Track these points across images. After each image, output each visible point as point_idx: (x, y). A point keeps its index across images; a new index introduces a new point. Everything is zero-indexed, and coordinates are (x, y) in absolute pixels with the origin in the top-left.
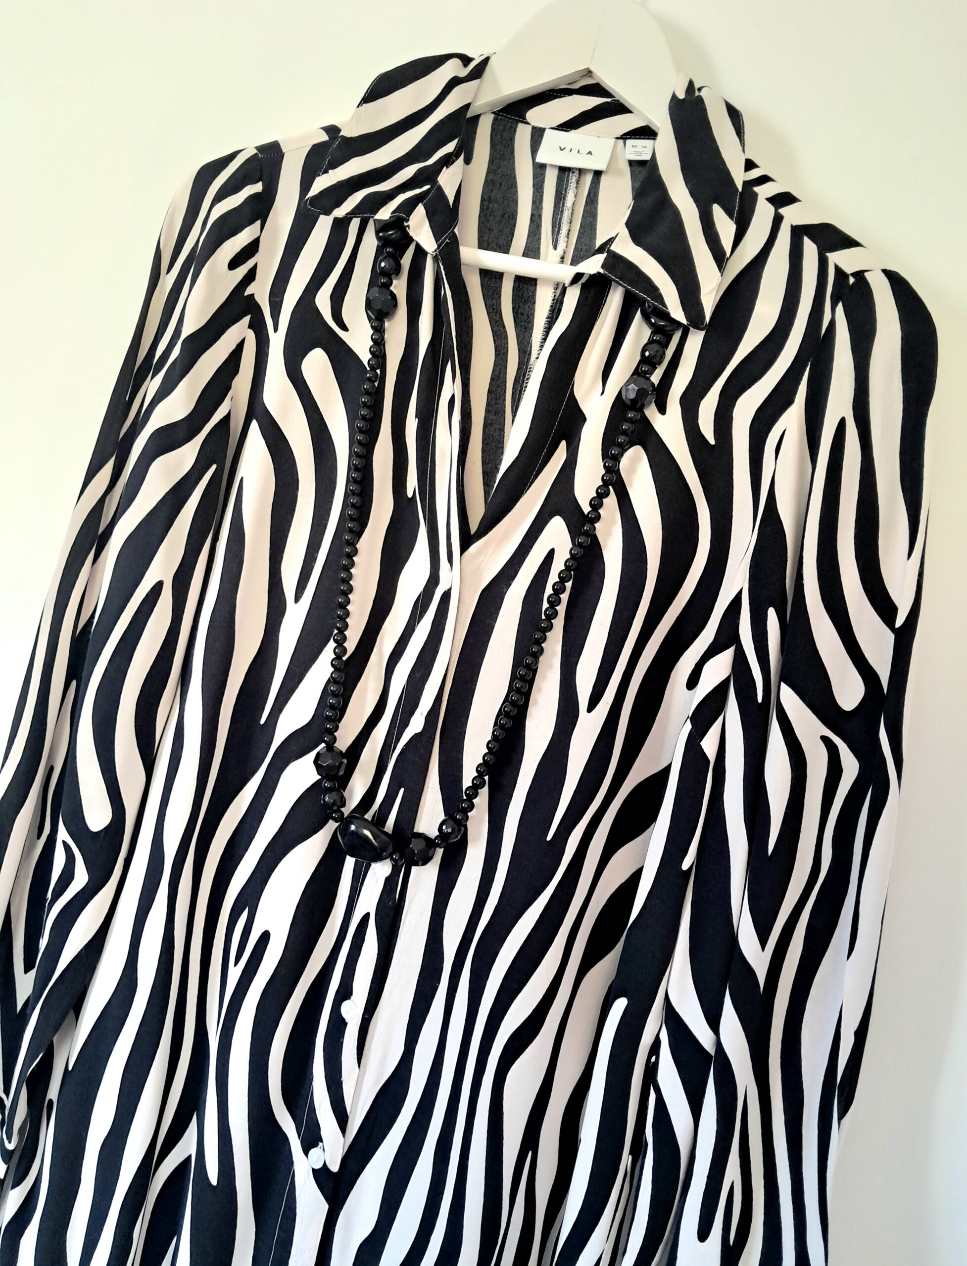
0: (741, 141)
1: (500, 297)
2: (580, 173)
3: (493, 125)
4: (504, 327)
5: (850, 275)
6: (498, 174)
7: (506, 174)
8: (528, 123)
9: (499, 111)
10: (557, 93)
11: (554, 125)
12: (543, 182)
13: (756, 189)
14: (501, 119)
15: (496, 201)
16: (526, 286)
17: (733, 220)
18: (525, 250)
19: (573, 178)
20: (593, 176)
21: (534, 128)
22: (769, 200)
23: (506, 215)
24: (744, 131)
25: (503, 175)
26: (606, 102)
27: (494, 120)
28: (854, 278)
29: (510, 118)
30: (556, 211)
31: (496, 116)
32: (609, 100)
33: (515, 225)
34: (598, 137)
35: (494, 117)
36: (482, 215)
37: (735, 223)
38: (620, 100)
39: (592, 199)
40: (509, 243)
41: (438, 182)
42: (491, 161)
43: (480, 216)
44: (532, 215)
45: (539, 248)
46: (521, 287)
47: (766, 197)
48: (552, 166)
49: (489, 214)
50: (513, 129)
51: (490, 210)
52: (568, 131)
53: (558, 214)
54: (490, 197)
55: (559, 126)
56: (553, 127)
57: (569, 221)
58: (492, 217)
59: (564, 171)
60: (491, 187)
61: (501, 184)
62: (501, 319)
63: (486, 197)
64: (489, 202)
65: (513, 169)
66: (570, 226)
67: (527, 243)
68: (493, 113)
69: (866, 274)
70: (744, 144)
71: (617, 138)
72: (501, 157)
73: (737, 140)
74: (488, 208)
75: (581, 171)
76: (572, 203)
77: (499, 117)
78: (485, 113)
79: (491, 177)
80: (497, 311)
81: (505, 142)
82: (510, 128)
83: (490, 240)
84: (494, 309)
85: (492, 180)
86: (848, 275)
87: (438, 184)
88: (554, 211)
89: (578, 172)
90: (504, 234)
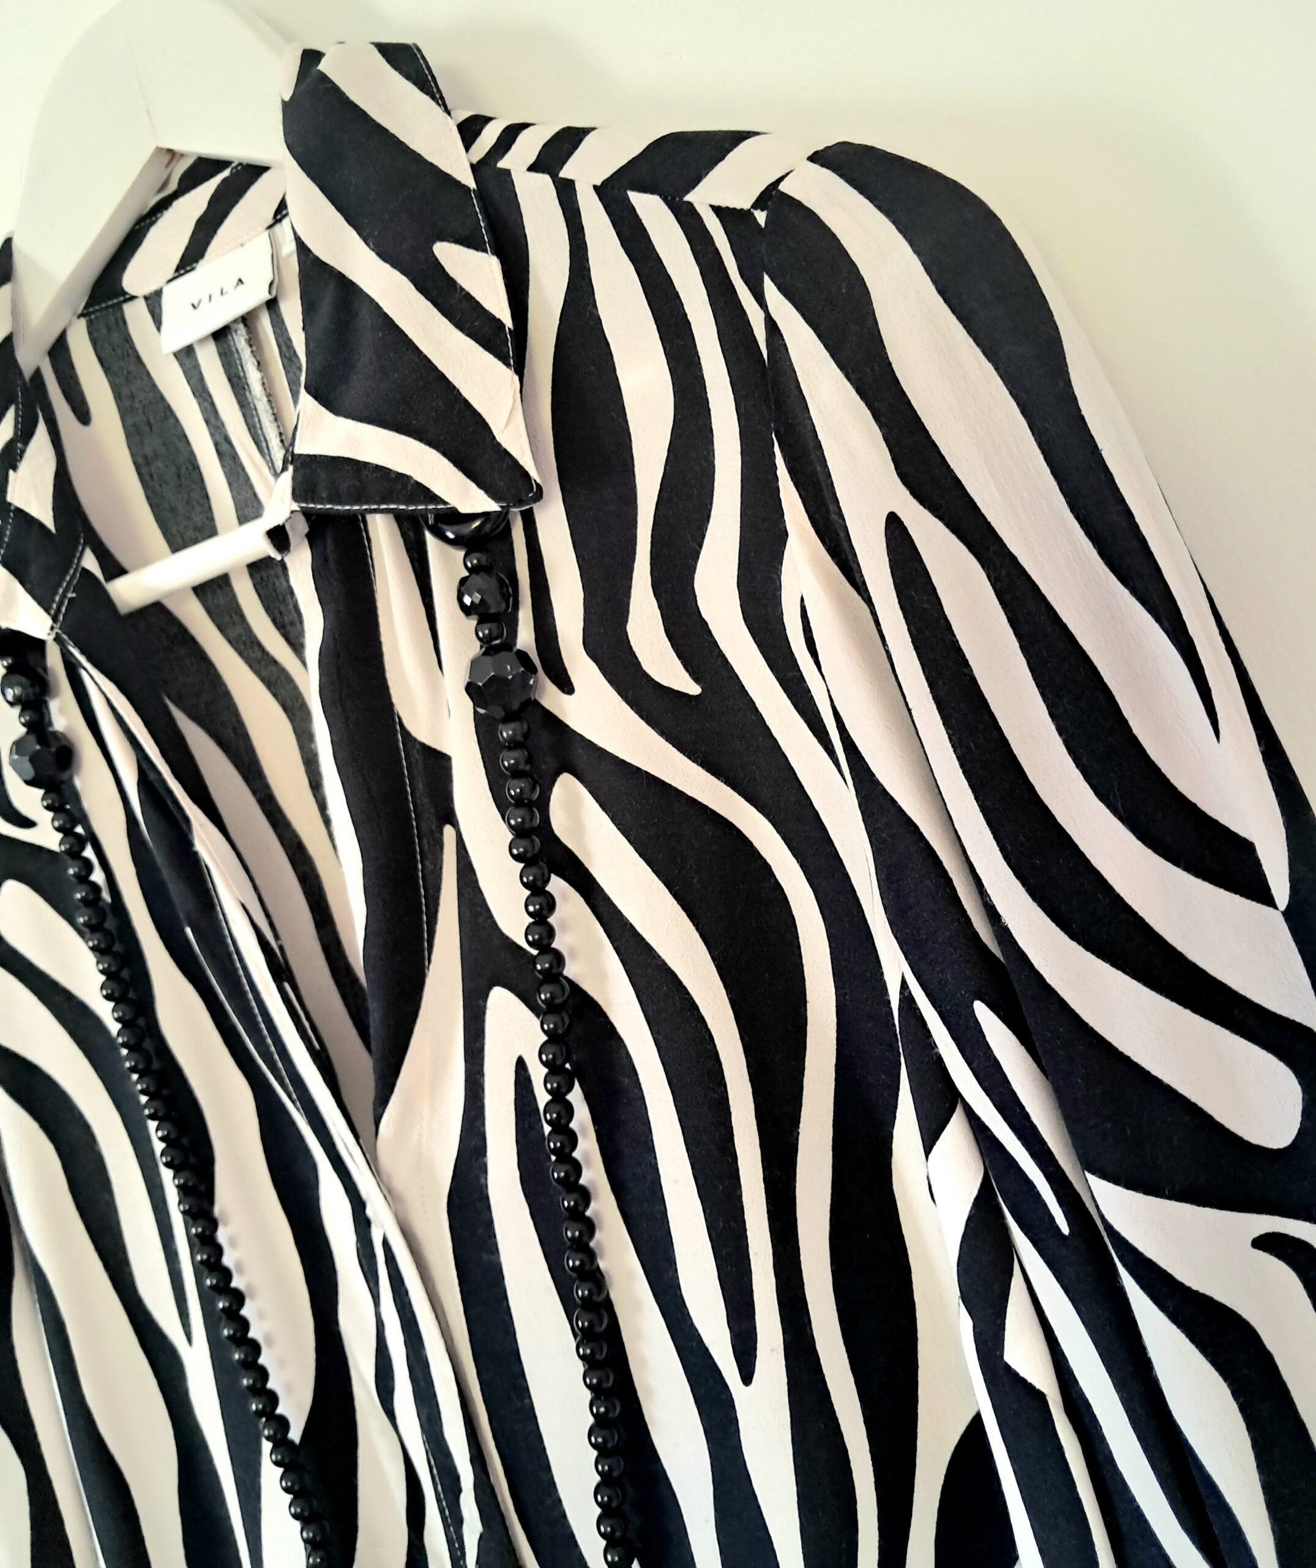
0: (433, 98)
1: (242, 617)
2: (246, 325)
3: (90, 333)
4: (275, 662)
5: (752, 210)
6: (137, 409)
7: (148, 401)
8: (133, 298)
9: (86, 307)
10: (150, 218)
11: (171, 273)
12: (201, 379)
13: (501, 164)
14: (96, 318)
15: (156, 456)
16: (272, 572)
17: (485, 251)
18: (237, 511)
19: (240, 340)
20: (270, 315)
21: (146, 298)
22: (532, 168)
23: (183, 471)
24: (433, 77)
25: (144, 407)
26: (225, 180)
27: (88, 327)
28: (762, 210)
29: (107, 307)
30: (248, 414)
31: (87, 318)
32: (226, 173)
33: (202, 480)
34: (242, 245)
35: (87, 321)
36: (150, 494)
37: (493, 254)
38: (241, 161)
39: (288, 355)
40: (209, 515)
41: (10, 504)
42: (118, 397)
43: (148, 498)
44: (216, 445)
45: (255, 495)
46: (265, 578)
47: (528, 165)
48: (202, 341)
49: (158, 487)
50: (121, 323)
51: (155, 477)
52: (193, 269)
53: (252, 416)
54: (145, 457)
55: (177, 270)
56: (170, 277)
57: (272, 418)
58: (164, 486)
59: (221, 335)
60: (138, 438)
61: (149, 424)
62: (265, 654)
63: (140, 460)
64: (148, 464)
65: (154, 386)
66: (278, 427)
67: (234, 498)
68: (79, 316)
69: (783, 187)
70: (442, 98)
71: (270, 227)
72: (126, 378)
73: (426, 99)
74: (151, 476)
75: (247, 320)
76: (261, 383)
77: (93, 317)
78: (70, 323)
79: (130, 421)
80: (252, 643)
81: (119, 351)
82: (116, 320)
83: (182, 528)
84: (244, 643)
85: (134, 425)
86: (749, 210)
87: (12, 508)
88: (245, 416)
89: (241, 326)
90: (195, 504)
